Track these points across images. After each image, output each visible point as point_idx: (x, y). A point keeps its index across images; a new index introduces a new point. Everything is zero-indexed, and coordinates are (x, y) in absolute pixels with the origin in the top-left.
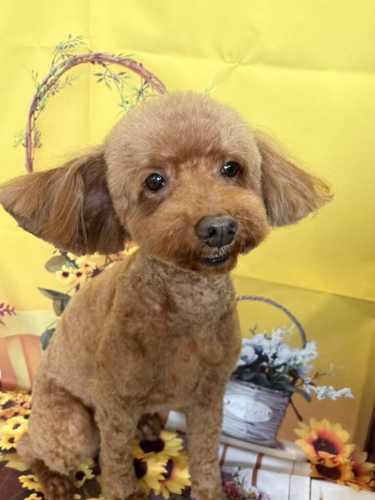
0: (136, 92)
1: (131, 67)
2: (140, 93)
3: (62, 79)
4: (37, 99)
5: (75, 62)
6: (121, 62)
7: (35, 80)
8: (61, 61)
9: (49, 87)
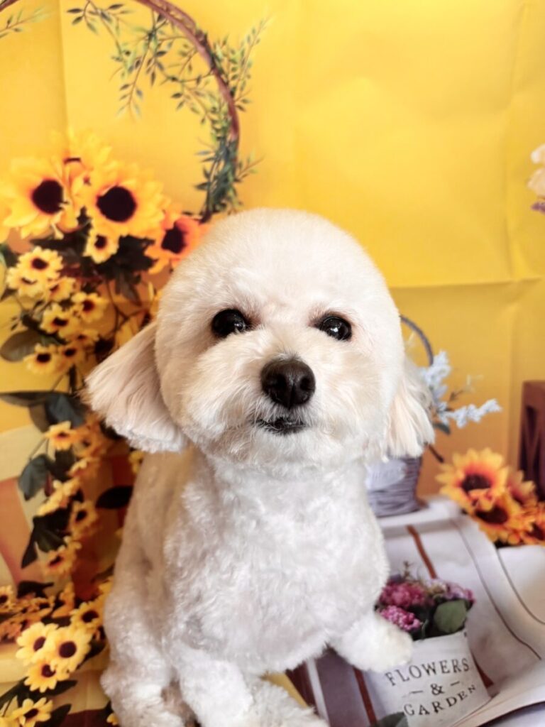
0: (143, 34)
2: (151, 35)
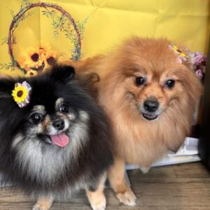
0: (59, 19)
1: (57, 9)
2: (61, 19)
3: (26, 13)
4: (14, 22)
5: (32, 6)
6: (52, 6)
7: (12, 14)
8: (26, 6)
9: (20, 17)
